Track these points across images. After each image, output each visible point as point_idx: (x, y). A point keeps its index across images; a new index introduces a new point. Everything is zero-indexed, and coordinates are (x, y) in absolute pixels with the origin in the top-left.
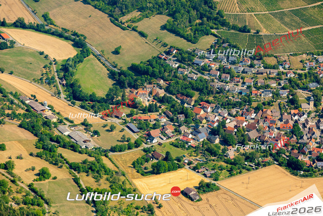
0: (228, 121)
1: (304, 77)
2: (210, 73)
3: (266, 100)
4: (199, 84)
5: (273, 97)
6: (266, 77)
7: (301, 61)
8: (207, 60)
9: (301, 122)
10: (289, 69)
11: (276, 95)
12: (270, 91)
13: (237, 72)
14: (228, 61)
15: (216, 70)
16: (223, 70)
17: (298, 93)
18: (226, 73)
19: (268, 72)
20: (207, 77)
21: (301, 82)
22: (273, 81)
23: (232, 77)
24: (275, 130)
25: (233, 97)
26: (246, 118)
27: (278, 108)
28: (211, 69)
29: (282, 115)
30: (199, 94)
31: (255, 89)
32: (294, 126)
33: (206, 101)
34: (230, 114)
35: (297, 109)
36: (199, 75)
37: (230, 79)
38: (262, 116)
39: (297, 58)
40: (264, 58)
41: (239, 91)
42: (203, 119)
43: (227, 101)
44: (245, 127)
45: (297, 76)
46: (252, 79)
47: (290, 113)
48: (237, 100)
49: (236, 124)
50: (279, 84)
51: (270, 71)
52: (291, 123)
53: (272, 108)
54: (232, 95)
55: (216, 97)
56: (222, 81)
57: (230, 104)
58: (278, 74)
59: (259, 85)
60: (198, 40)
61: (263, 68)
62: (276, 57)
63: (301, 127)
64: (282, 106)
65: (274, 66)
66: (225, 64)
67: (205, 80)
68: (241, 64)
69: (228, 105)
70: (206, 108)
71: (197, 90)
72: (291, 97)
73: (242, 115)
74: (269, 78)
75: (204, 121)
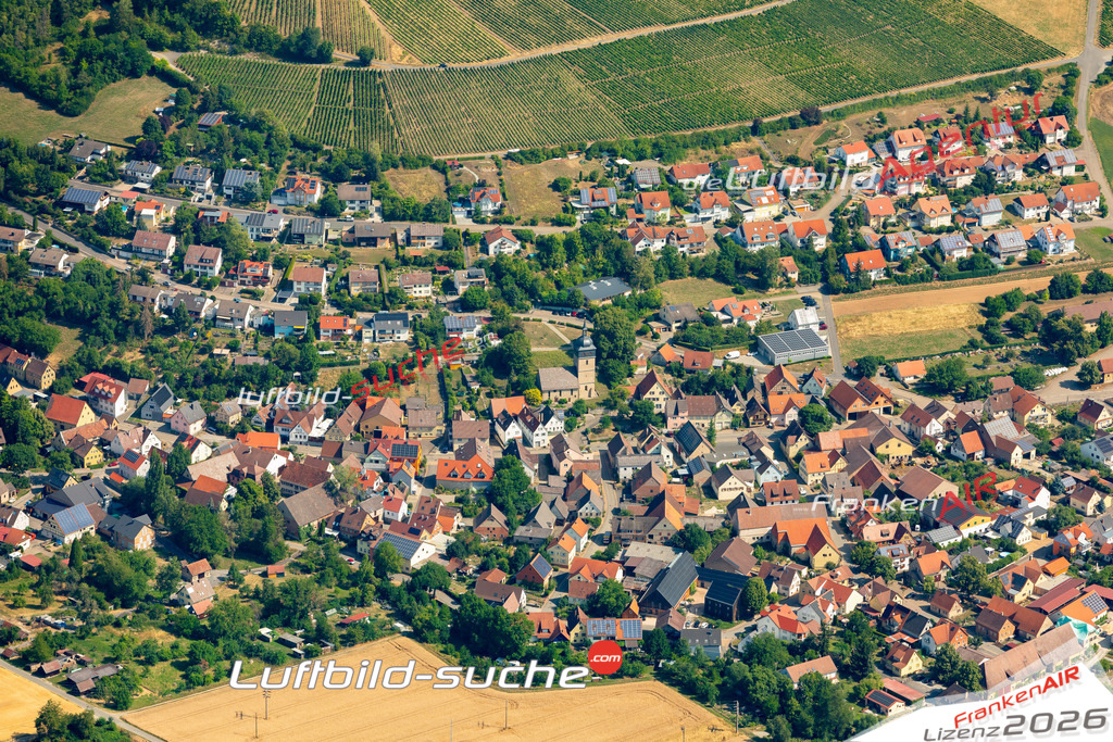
0: (202, 452)
1: (560, 254)
2: (135, 242)
3: (383, 355)
4: (78, 294)
5: (414, 344)
6: (391, 257)
7: (556, 186)
8: (124, 187)
9: (535, 450)
10: (500, 218)
11: (432, 335)
12: (403, 317)
13: (258, 239)
14: (219, 191)
15: (164, 230)
16: (192, 228)
17: (528, 327)
18: (208, 244)
19: (401, 236)
20: (119, 264)
21: (549, 276)
22: (418, 273)
23: (233, 260)
24: (415, 487)
25: (233, 348)
26: (285, 439)
27: (435, 390)
28: (141, 226)
29: (448, 421)
30: (82, 338)
31: (334, 311)
32: (500, 465)
33: (106, 370)
34: (213, 425)
35: (519, 393)
36: (85, 253)
37: (225, 269)
38: (357, 428)
39: (536, 174)
40: (388, 175)
41: (261, 321)
42: (86, 446)
43: (204, 366)
44: (277, 480)
45: (530, 250)
46: (325, 265)
47: (488, 414)
48: (250, 361)
49: (234, 463)
50: (449, 287)
51: (408, 231)
52: (488, 455)
53: (406, 392)
54: (228, 340)
55: (154, 350)
56: (187, 280)
57: (218, 381)
58: (446, 244)
59: (355, 290)
60: (90, 98)
61: (377, 218)
62: (441, 168)
63: (530, 471)
64: (452, 383)
65: (428, 209)
66: (205, 204)
67: (109, 273)
68: (277, 201)
69: (208, 383)
70: (106, 397)
71: (72, 318)
72: (496, 343)
73: (269, 427)
74: (405, 262)
75: (94, 456)
